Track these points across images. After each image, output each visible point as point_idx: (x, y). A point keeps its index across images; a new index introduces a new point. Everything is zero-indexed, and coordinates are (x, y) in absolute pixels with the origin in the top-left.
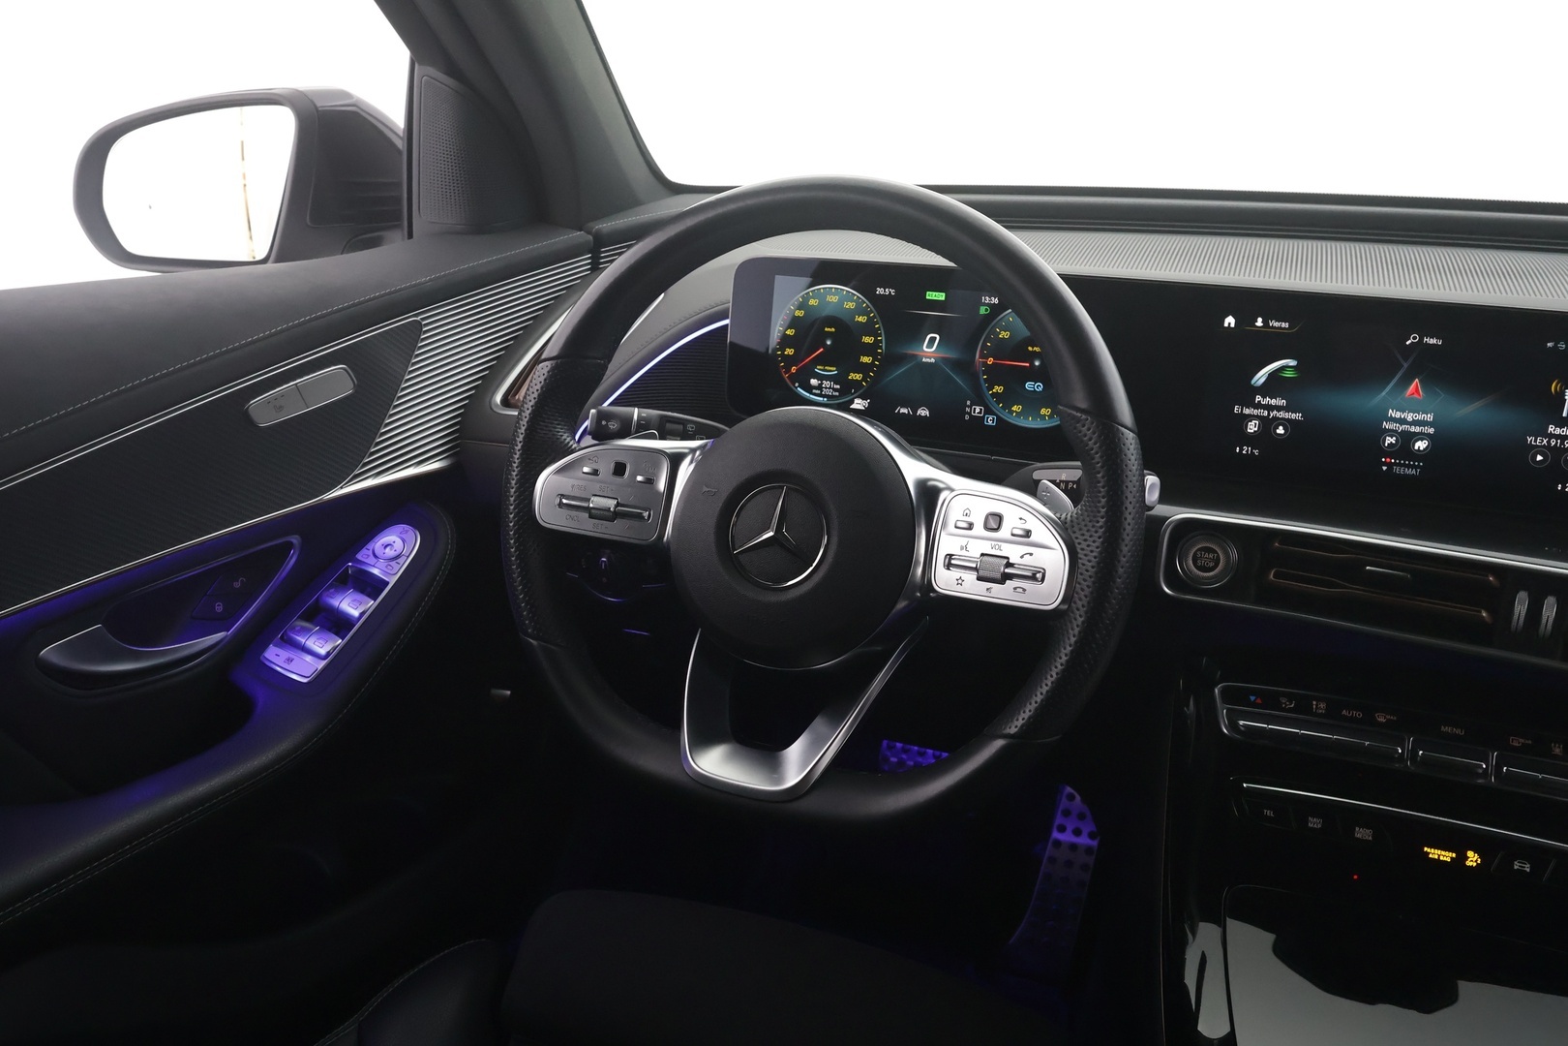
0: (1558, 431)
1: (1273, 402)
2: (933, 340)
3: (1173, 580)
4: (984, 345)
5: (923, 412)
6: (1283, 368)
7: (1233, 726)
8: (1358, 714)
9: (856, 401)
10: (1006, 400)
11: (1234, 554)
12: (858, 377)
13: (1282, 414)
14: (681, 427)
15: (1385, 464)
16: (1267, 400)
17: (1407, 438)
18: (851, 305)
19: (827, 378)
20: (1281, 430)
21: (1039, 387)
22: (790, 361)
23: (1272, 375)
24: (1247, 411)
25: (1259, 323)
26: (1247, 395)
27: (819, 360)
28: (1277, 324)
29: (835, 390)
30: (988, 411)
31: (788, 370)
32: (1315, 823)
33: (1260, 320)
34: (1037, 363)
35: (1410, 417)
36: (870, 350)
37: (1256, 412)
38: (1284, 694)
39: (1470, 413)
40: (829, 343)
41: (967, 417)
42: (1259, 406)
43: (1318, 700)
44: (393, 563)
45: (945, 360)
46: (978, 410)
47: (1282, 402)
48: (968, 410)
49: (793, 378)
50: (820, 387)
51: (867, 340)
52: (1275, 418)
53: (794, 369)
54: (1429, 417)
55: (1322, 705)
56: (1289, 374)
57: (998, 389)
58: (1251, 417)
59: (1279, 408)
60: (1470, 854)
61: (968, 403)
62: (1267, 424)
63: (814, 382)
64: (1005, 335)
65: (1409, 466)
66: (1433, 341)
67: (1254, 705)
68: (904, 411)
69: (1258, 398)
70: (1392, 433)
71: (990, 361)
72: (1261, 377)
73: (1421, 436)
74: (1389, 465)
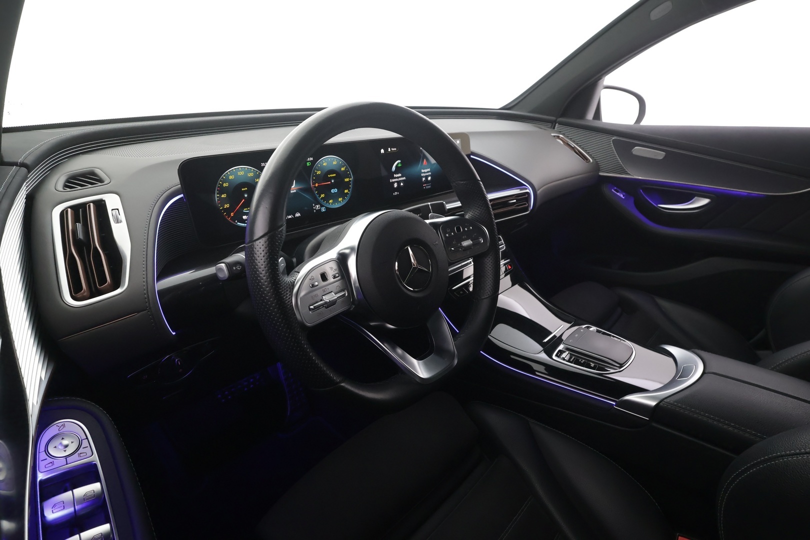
1: (398, 175)
4: (313, 179)
5: (298, 215)
6: (398, 164)
10: (326, 199)
13: (401, 179)
17: (426, 177)
18: (251, 175)
20: (402, 184)
21: (335, 190)
22: (228, 211)
23: (397, 166)
24: (392, 181)
25: (389, 150)
26: (392, 175)
27: (243, 206)
28: (393, 149)
30: (322, 206)
31: (229, 216)
33: (389, 149)
34: (333, 181)
35: (426, 171)
37: (395, 180)
39: (436, 165)
40: (246, 196)
41: (315, 211)
42: (395, 178)
45: (300, 189)
46: (318, 207)
47: (400, 175)
48: (314, 208)
49: (233, 219)
52: (400, 181)
53: (232, 214)
54: (429, 170)
56: (400, 165)
57: (323, 196)
58: (394, 182)
59: (400, 177)
61: (314, 205)
62: (399, 183)
63: (245, 217)
64: (319, 173)
65: (428, 185)
68: (290, 217)
69: (395, 175)
70: (423, 177)
71: (317, 185)
72: (394, 168)
73: (429, 176)
74: (425, 186)
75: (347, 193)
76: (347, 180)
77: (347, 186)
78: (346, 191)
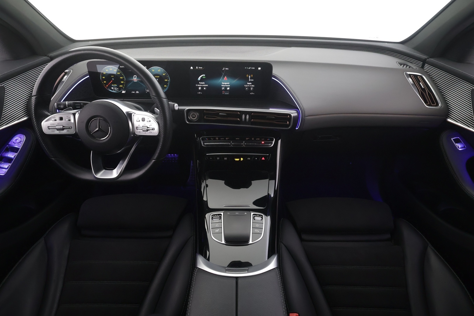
0: (249, 84)
1: (202, 83)
2: (135, 77)
3: (188, 120)
5: (137, 92)
6: (203, 76)
7: (204, 145)
8: (223, 139)
9: (123, 91)
11: (198, 114)
12: (122, 86)
13: (204, 85)
14: (79, 104)
15: (223, 93)
16: (201, 83)
17: (226, 88)
18: (116, 70)
19: (115, 87)
20: (205, 88)
22: (106, 84)
23: (201, 78)
24: (198, 85)
25: (197, 68)
26: (198, 82)
27: (112, 83)
28: (200, 68)
29: (117, 89)
31: (106, 86)
32: (218, 158)
33: (197, 67)
35: (226, 84)
36: (123, 80)
37: (200, 85)
38: (211, 137)
39: (235, 82)
40: (113, 79)
42: (200, 84)
43: (217, 137)
44: (19, 144)
45: (139, 81)
46: (148, 90)
47: (204, 83)
48: (146, 91)
49: (108, 88)
50: (114, 89)
51: (121, 78)
52: (203, 86)
54: (229, 83)
55: (217, 138)
56: (204, 77)
58: (199, 87)
59: (204, 84)
60: (241, 158)
61: (146, 89)
62: (202, 87)
63: (112, 88)
65: (227, 93)
66: (227, 69)
67: (207, 140)
68: (133, 92)
69: (200, 83)
70: (223, 87)
72: (199, 79)
73: (228, 87)
74: (224, 93)
75: (166, 87)
76: (166, 80)
77: (166, 83)
78: (165, 86)
